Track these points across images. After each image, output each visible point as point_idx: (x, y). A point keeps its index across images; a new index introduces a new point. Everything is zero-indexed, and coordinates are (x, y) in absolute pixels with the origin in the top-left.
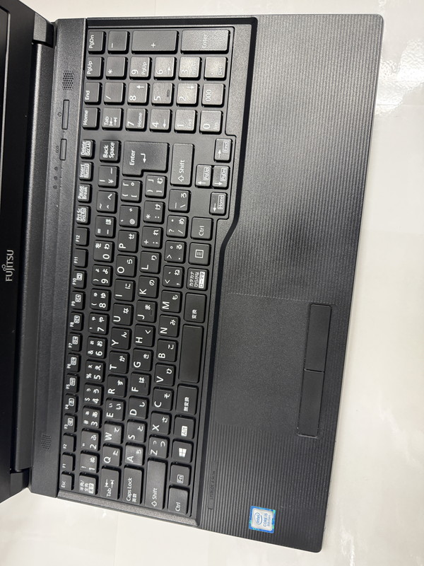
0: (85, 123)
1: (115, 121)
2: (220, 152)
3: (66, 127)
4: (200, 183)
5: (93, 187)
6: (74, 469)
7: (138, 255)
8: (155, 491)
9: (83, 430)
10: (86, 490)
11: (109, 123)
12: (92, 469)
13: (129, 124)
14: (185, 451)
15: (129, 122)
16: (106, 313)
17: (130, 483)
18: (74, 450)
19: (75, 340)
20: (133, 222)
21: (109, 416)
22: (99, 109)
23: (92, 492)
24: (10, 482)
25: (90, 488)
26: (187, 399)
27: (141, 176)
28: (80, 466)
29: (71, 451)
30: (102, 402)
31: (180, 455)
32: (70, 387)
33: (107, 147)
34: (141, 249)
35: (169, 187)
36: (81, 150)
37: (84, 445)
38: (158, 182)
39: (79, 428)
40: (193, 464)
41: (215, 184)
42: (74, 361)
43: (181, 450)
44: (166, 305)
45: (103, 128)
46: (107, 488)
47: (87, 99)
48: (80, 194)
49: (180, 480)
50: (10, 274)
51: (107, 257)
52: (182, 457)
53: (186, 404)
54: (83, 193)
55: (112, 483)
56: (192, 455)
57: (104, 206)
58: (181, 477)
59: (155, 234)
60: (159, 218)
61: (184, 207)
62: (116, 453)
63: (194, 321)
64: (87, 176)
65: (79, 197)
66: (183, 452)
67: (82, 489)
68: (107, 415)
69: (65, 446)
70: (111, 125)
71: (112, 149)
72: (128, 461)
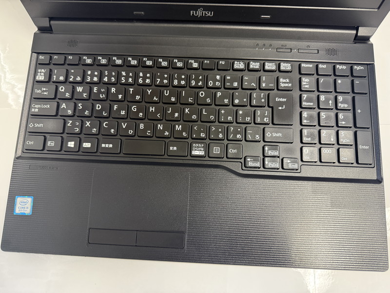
0: (303, 65)
1: (306, 86)
2: (289, 161)
3: (300, 51)
4: (266, 148)
5: (259, 73)
6: (54, 64)
7: (213, 106)
8: (41, 125)
9: (84, 71)
10: (39, 74)
11: (304, 82)
12: (55, 78)
13: (305, 96)
14: (73, 146)
15: (306, 96)
16: (170, 85)
17: (46, 106)
18: (69, 65)
19: (149, 63)
20: (236, 101)
21: (95, 89)
22: (313, 74)
23: (37, 78)
24: (42, 17)
25: (41, 77)
26: (111, 146)
27: (269, 106)
28: (56, 69)
29: (67, 62)
30: (105, 83)
31: (69, 143)
32: (115, 60)
33: (288, 81)
34: (218, 108)
35: (262, 127)
36: (284, 63)
37: (72, 71)
38: (265, 118)
39: (85, 67)
40: (62, 152)
41: (266, 159)
42: (134, 62)
43: (73, 143)
44: (178, 128)
45: (300, 78)
46: (41, 90)
47: (320, 66)
48: (254, 63)
49: (50, 144)
50: (196, 14)
51: (211, 84)
52: (67, 144)
53: (107, 146)
54: (254, 65)
55: (45, 93)
56: (70, 151)
57: (247, 81)
58: (53, 144)
59: (229, 117)
60: (240, 120)
61: (249, 137)
62: (67, 95)
63: (168, 148)
64: (267, 68)
65: (251, 63)
66: (71, 144)
67: (39, 71)
68: (95, 88)
69: (70, 57)
70: (303, 83)
71: (286, 85)
72: (62, 105)
